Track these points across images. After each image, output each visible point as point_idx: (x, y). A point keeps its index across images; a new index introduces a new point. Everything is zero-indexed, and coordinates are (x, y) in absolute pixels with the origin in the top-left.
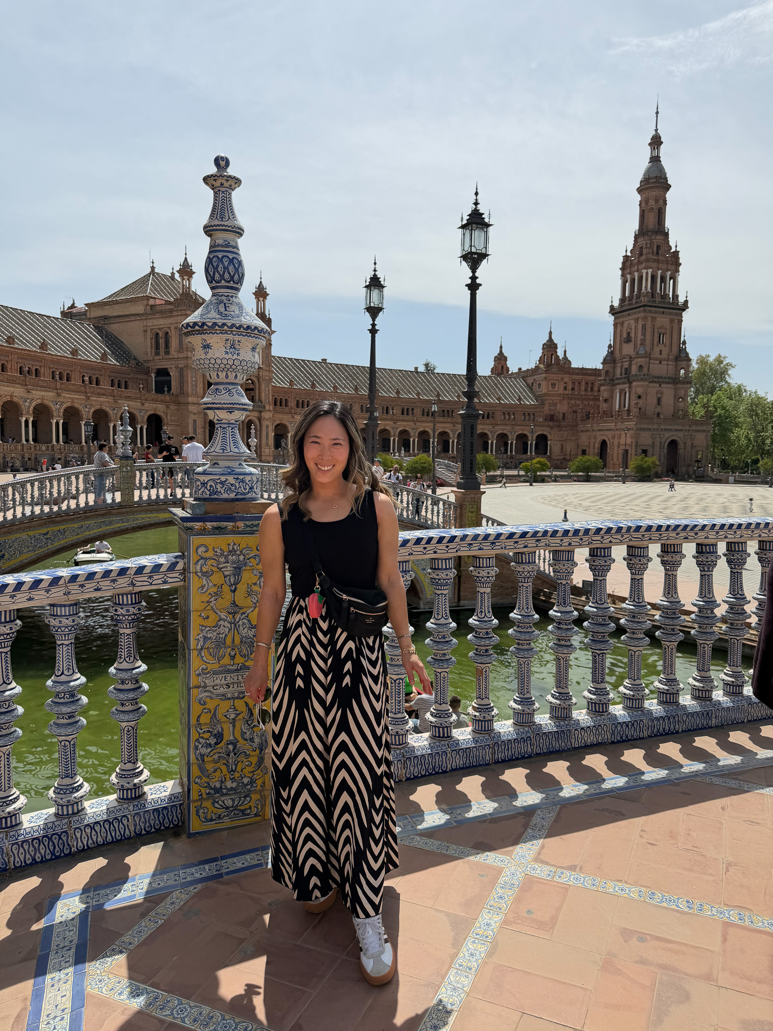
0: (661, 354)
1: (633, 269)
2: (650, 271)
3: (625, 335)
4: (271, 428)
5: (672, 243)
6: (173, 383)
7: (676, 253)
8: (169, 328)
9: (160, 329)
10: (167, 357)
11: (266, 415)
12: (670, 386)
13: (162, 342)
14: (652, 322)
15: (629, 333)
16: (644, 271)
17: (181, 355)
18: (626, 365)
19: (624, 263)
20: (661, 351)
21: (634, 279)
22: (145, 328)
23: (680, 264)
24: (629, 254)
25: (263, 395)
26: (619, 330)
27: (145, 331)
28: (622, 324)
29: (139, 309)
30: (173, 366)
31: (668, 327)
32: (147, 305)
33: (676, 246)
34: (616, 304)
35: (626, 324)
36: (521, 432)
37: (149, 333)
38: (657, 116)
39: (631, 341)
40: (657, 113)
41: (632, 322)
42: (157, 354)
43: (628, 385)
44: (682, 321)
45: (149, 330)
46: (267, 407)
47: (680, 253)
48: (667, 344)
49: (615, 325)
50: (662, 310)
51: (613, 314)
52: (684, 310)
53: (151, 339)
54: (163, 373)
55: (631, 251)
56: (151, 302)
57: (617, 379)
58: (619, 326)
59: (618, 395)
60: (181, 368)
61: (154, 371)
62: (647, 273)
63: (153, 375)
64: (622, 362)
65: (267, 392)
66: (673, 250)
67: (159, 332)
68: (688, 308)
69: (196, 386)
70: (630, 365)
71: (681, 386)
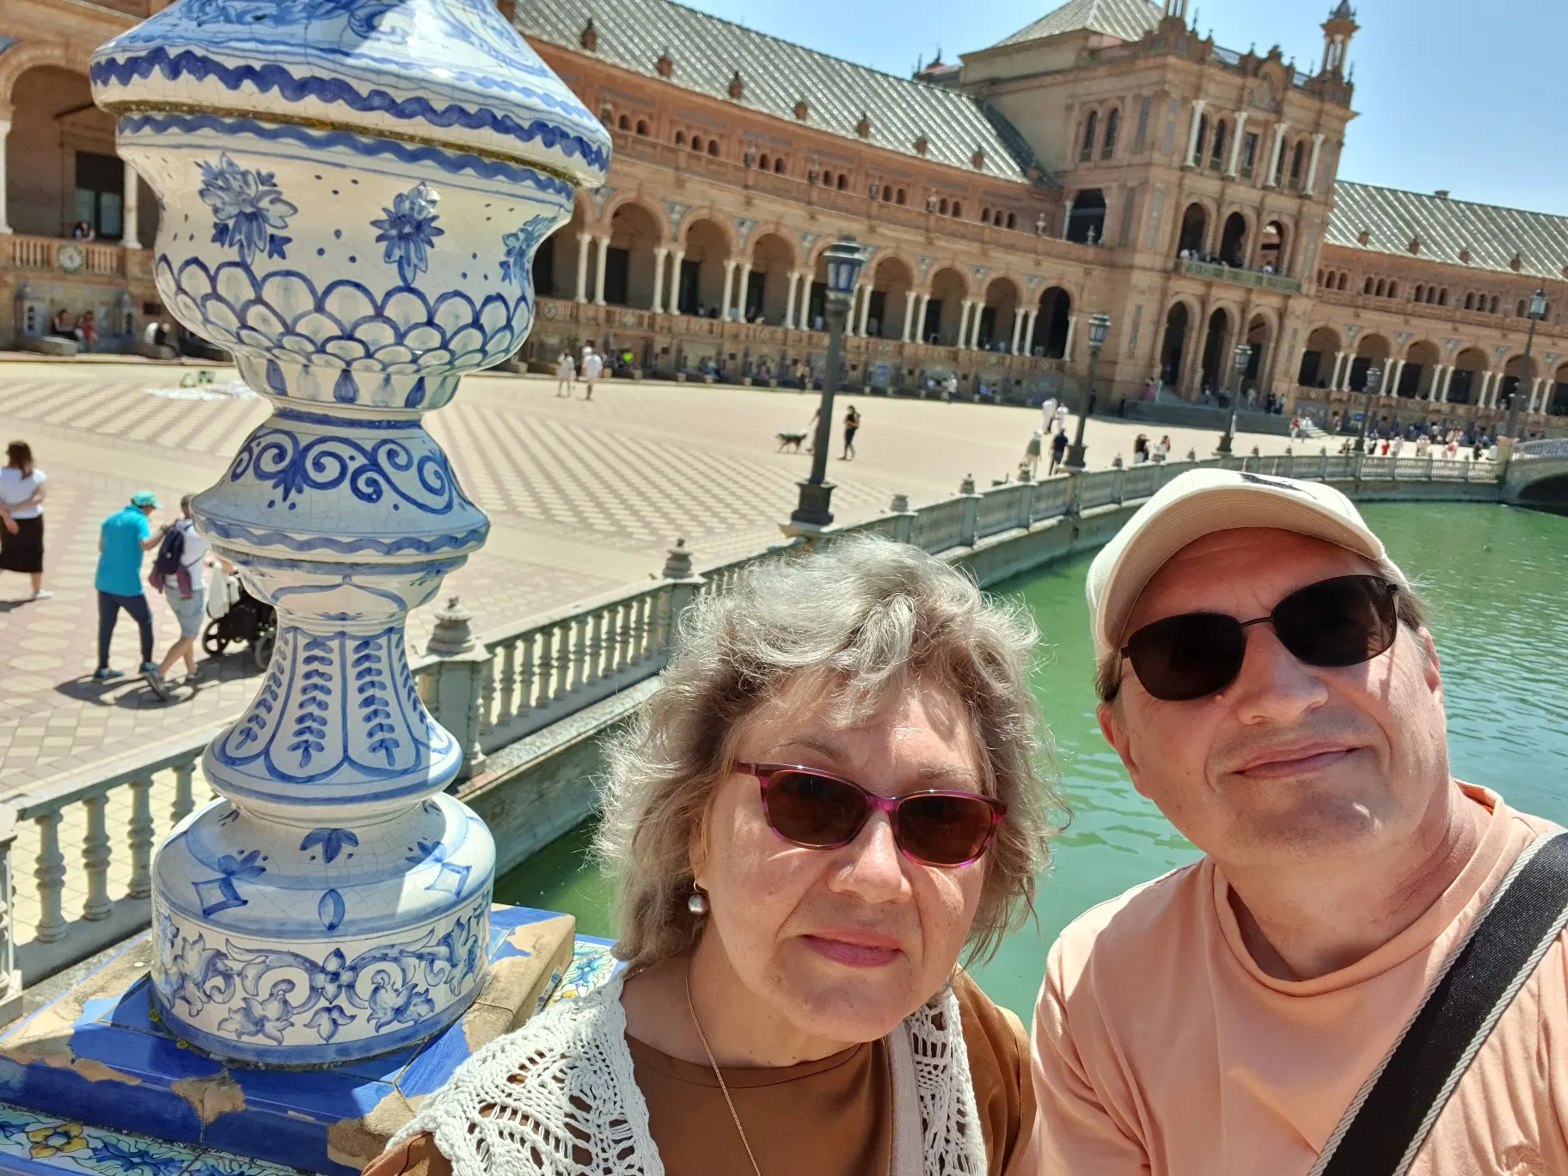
4: (1304, 335)
6: (1108, 222)
8: (1122, 99)
9: (1101, 102)
10: (1106, 163)
11: (1299, 305)
13: (1100, 130)
17: (1137, 159)
22: (1070, 101)
25: (1300, 258)
27: (1069, 108)
29: (1065, 58)
30: (1114, 185)
32: (1084, 49)
37: (1076, 112)
42: (1086, 157)
45: (1077, 106)
46: (1304, 290)
53: (1079, 124)
54: (1091, 201)
56: (1094, 42)
60: (1132, 189)
61: (1072, 195)
63: (1069, 204)
65: (1310, 254)
67: (1096, 107)
69: (1157, 229)
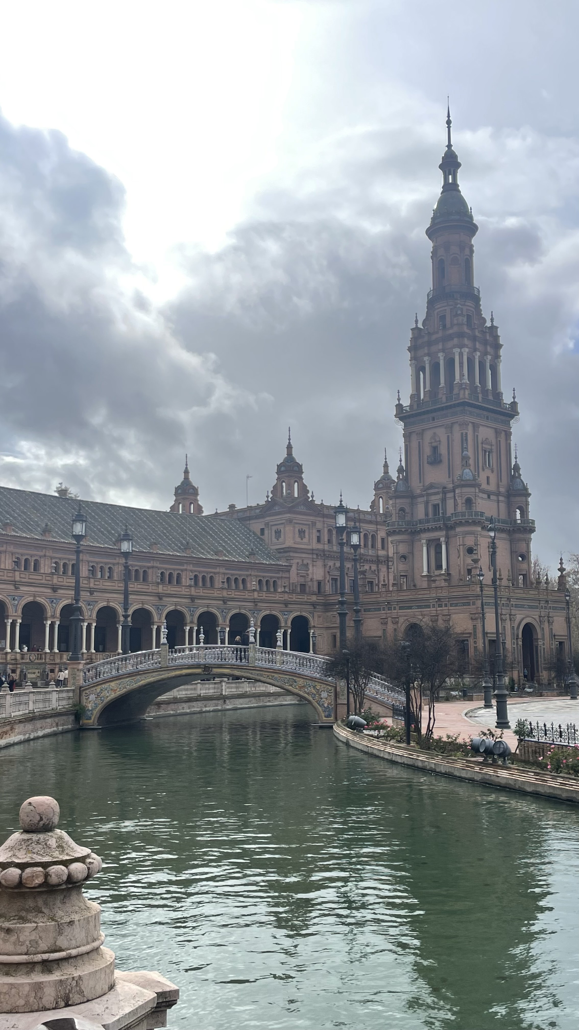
0: (488, 483)
1: (434, 349)
2: (466, 351)
3: (427, 451)
5: (486, 315)
7: (493, 329)
12: (503, 535)
14: (474, 431)
15: (435, 449)
16: (456, 351)
18: (435, 499)
19: (414, 339)
20: (488, 478)
21: (438, 364)
23: (501, 346)
24: (420, 326)
26: (414, 444)
28: (421, 434)
31: (494, 442)
33: (492, 320)
34: (406, 402)
35: (428, 436)
36: (267, 612)
38: (449, 128)
39: (441, 461)
40: (449, 122)
41: (442, 433)
43: (444, 532)
44: (510, 434)
47: (499, 330)
48: (495, 466)
49: (407, 436)
50: (485, 413)
51: (401, 419)
52: (512, 417)
55: (424, 323)
57: (421, 522)
58: (414, 437)
59: (425, 549)
62: (461, 355)
64: (428, 495)
66: (488, 324)
68: (517, 414)
70: (444, 500)
71: (521, 536)
